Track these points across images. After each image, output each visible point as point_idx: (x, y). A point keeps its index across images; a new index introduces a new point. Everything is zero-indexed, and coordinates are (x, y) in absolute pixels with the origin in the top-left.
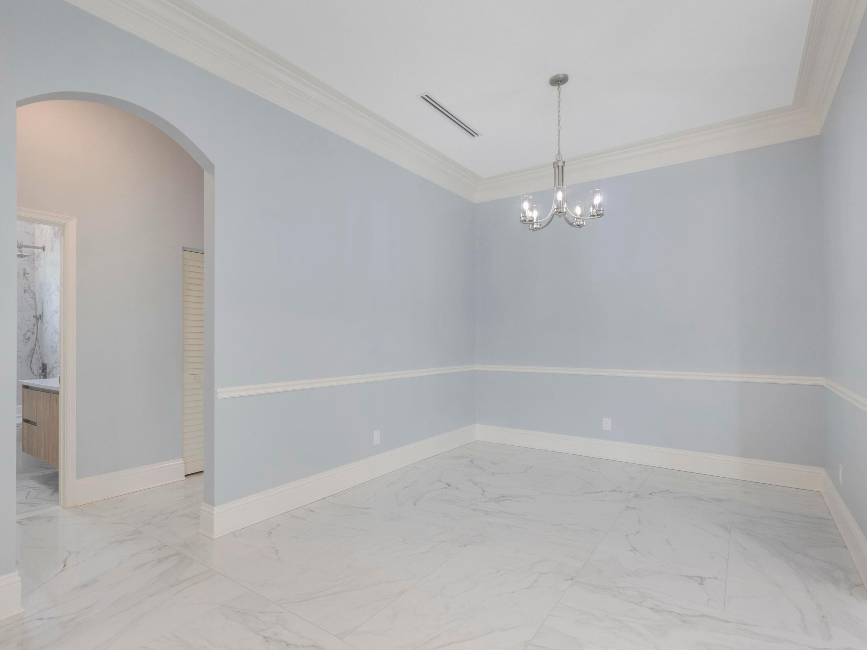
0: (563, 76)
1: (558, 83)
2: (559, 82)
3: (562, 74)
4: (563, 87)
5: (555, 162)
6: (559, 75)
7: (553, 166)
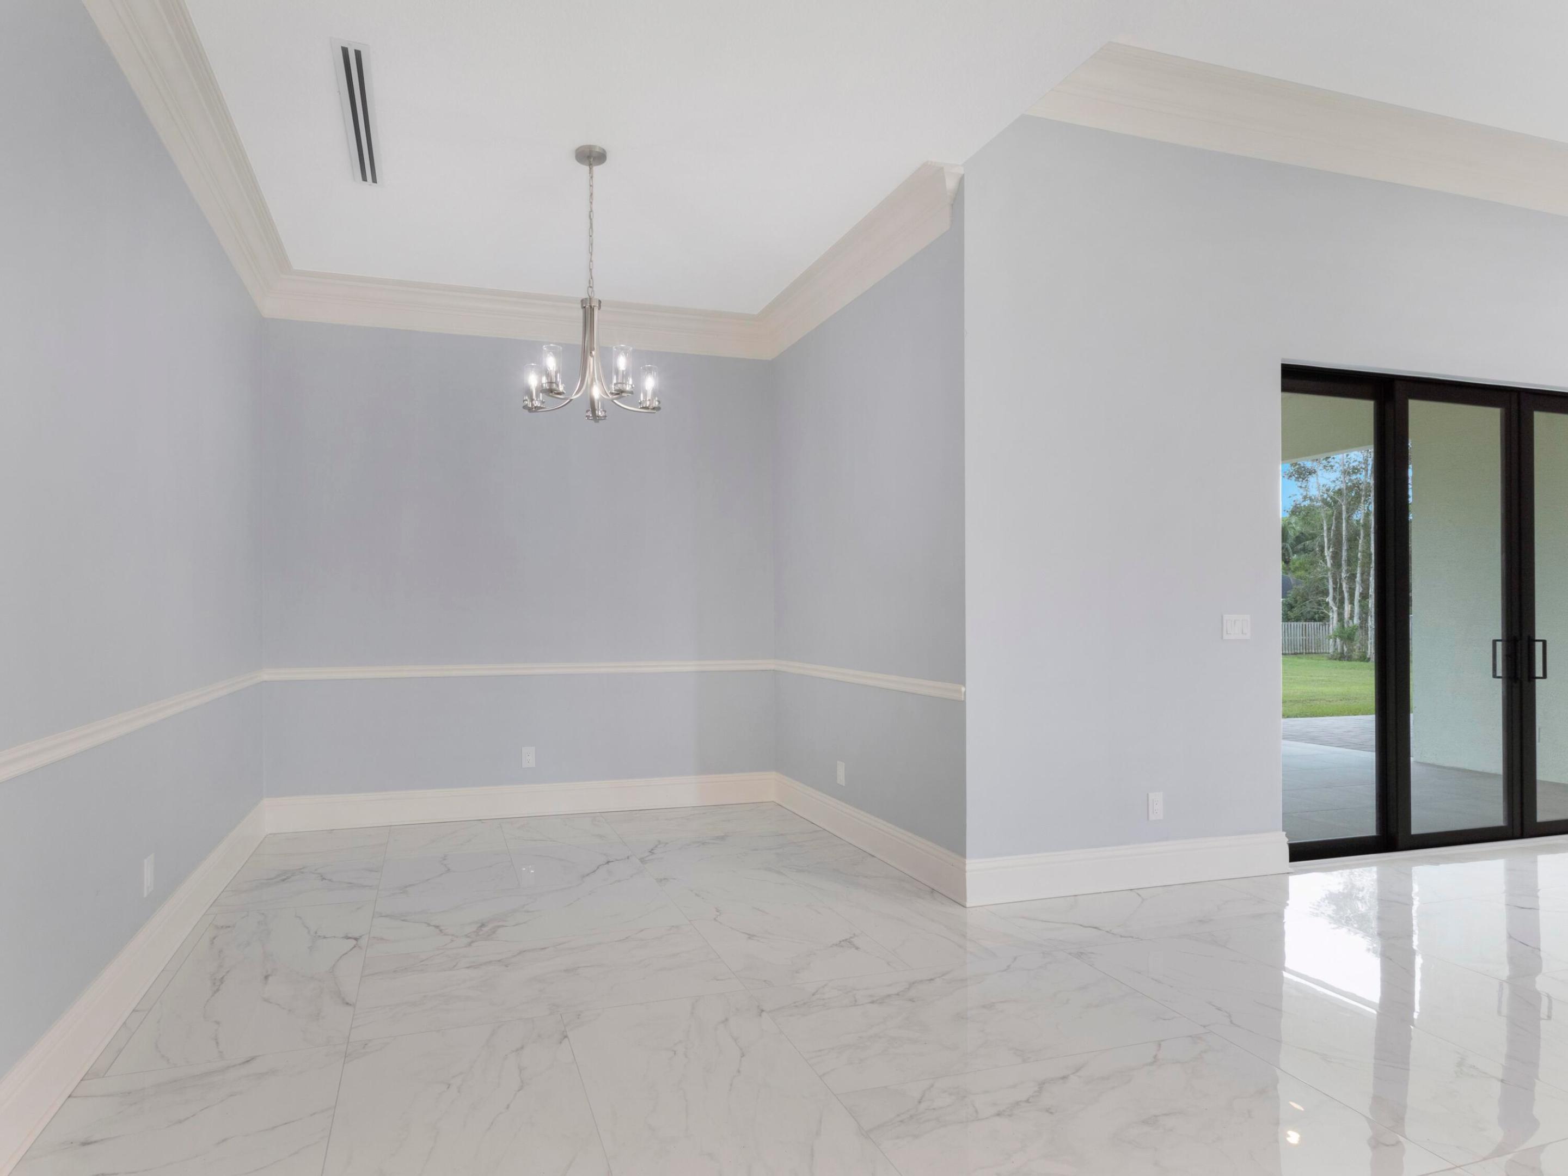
0: (600, 151)
1: (590, 162)
2: (592, 160)
3: (600, 147)
4: (596, 169)
5: (586, 299)
6: (595, 146)
7: (582, 305)
